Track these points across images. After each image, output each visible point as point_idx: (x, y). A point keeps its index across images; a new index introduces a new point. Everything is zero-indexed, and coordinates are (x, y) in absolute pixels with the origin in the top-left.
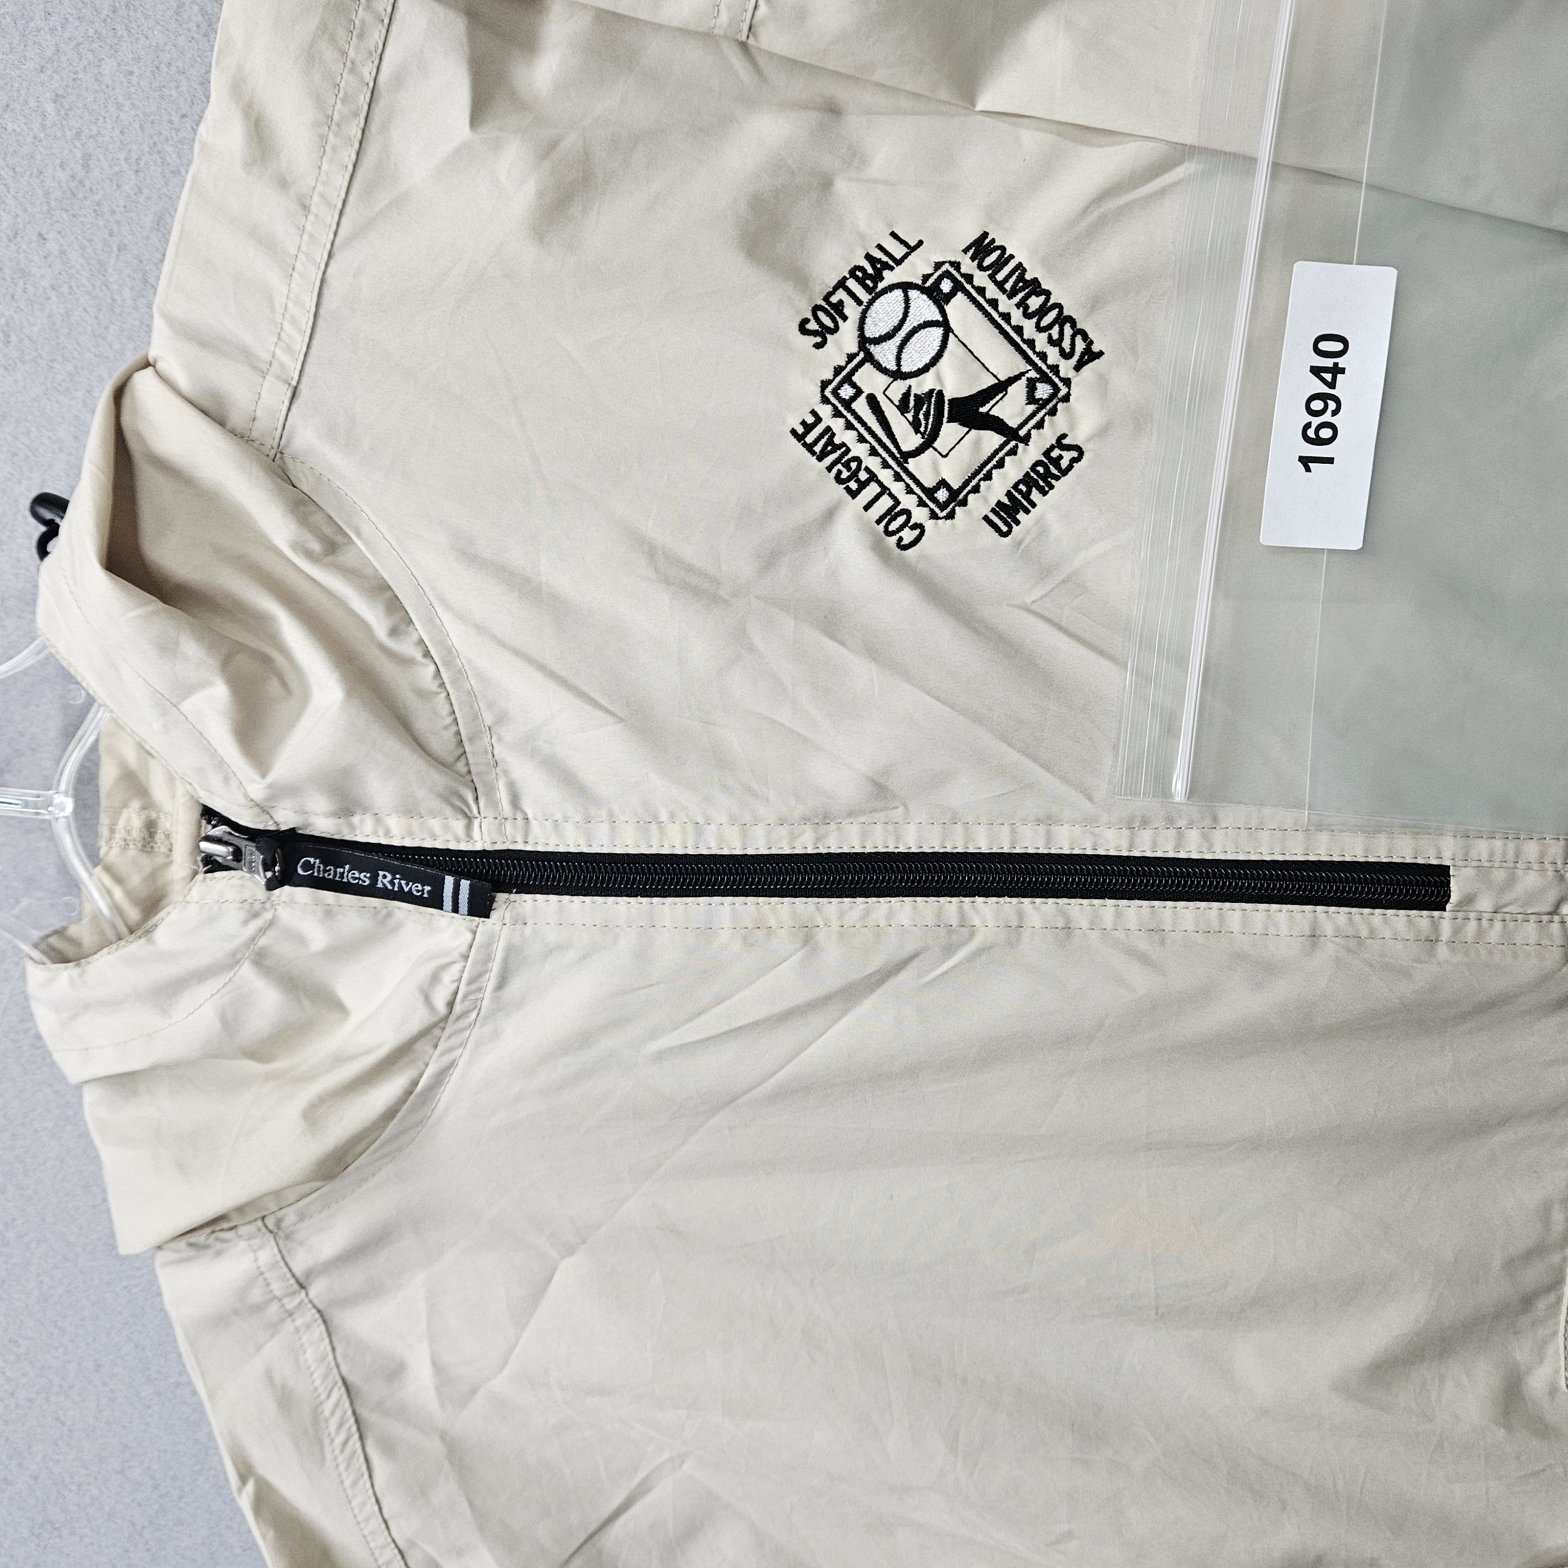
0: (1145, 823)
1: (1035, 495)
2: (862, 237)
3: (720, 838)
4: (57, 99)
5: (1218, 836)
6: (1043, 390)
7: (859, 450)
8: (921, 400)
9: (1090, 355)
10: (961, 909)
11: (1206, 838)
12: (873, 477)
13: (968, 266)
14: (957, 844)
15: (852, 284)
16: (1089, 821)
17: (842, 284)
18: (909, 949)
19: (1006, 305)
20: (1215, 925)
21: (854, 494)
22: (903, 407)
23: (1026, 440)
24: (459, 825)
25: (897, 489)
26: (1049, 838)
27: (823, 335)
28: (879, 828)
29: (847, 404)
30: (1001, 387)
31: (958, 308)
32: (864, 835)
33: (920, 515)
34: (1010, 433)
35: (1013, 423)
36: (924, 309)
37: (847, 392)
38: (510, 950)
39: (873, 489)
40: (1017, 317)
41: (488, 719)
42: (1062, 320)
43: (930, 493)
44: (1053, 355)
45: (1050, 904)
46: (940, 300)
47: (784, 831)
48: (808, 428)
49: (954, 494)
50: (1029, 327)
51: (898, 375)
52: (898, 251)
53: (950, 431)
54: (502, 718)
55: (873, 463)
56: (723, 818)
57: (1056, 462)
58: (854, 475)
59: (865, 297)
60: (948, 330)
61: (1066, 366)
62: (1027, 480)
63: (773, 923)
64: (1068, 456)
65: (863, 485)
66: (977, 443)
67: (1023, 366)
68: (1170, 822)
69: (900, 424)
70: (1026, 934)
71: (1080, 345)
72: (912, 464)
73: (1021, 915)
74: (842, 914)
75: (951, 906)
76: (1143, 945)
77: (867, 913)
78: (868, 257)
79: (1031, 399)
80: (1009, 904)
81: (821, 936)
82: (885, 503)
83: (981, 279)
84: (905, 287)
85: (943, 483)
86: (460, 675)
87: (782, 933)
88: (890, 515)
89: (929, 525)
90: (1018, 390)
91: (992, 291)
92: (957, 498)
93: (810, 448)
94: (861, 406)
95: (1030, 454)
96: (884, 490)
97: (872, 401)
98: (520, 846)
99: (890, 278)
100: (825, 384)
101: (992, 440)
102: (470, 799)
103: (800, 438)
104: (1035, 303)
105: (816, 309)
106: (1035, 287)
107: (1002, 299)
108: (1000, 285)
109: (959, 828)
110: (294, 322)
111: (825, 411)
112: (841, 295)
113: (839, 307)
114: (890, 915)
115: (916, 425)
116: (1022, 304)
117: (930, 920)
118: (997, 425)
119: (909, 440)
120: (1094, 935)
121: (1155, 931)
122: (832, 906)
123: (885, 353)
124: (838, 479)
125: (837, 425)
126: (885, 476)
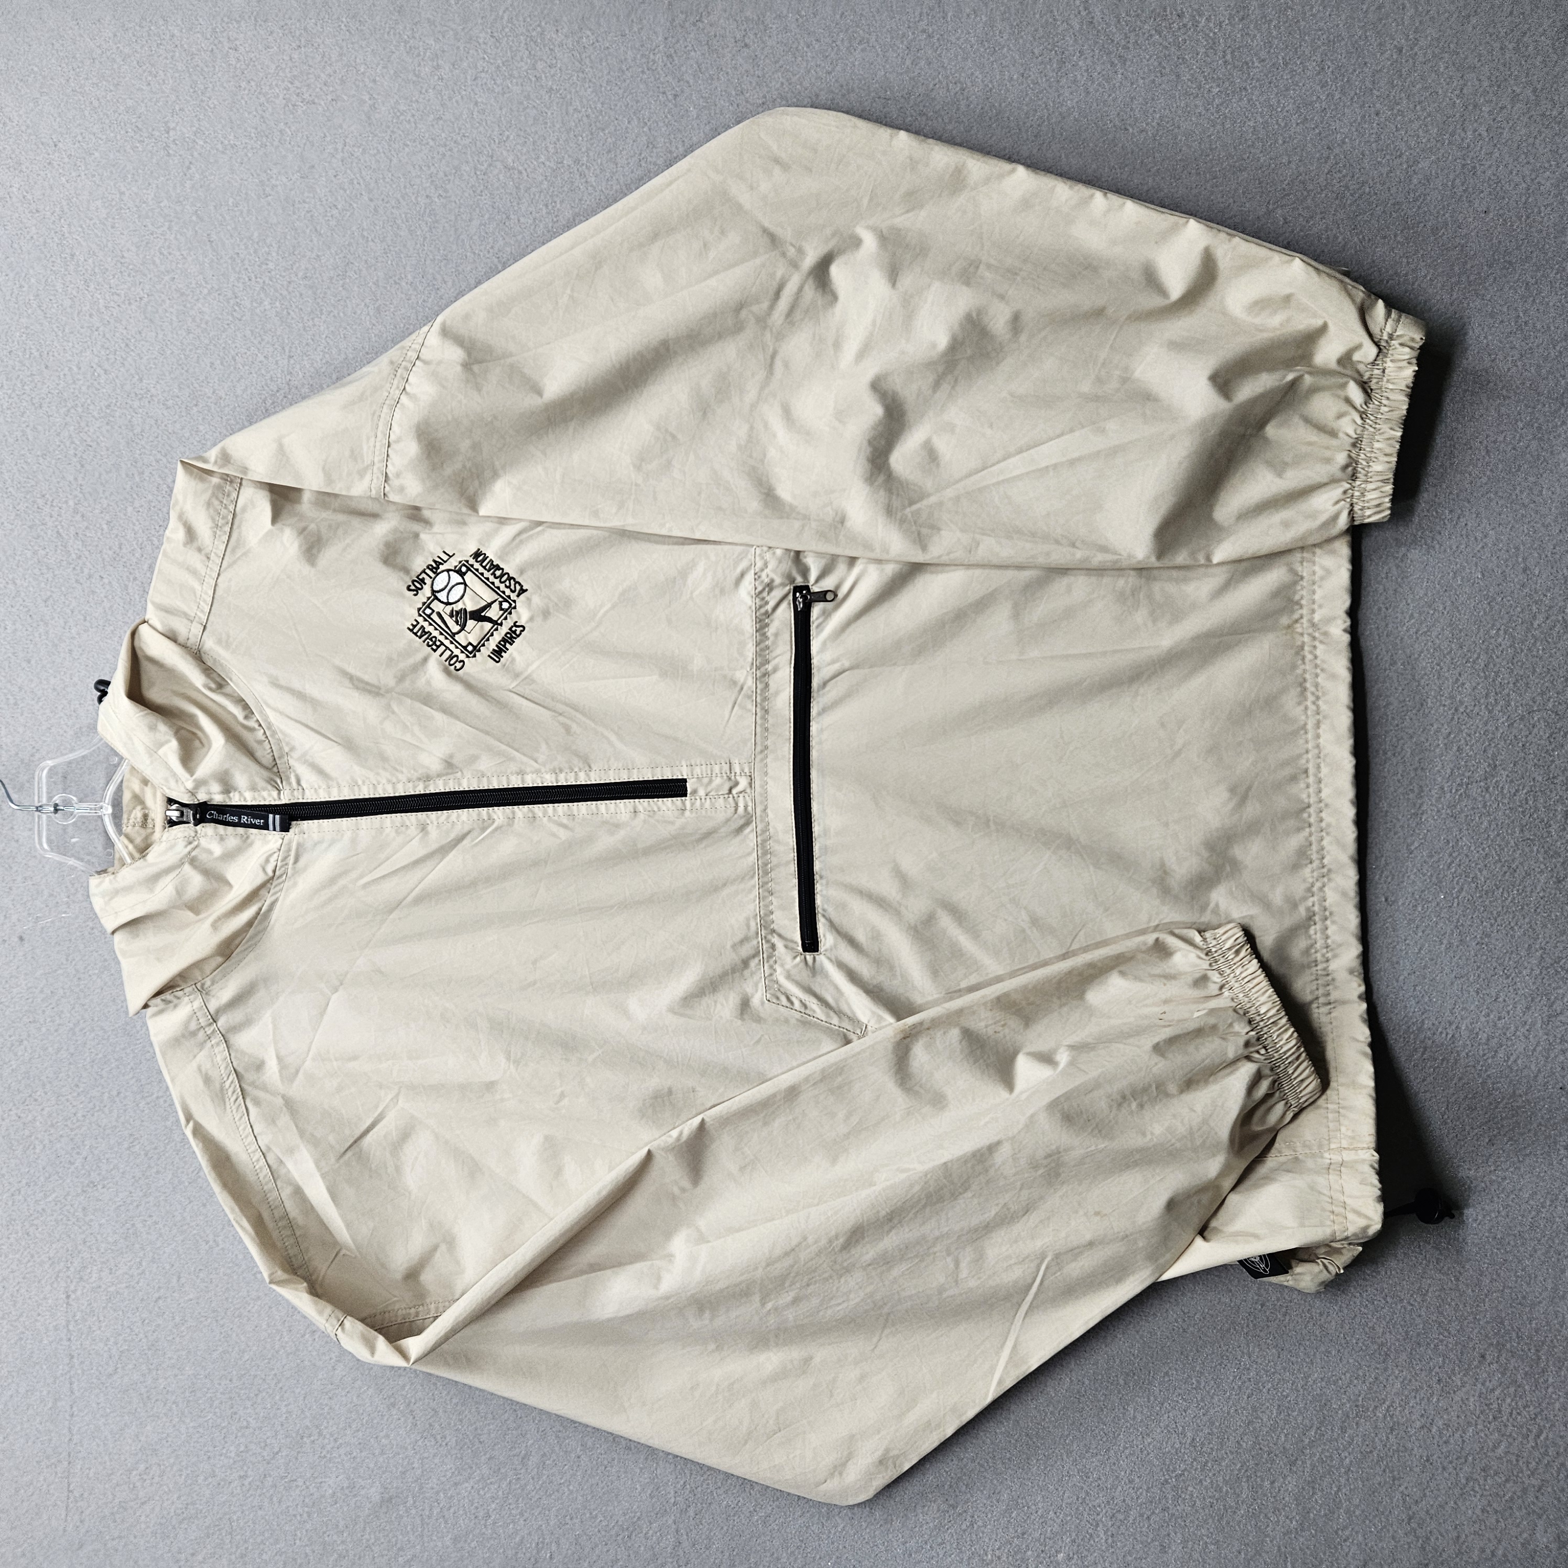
0: (561, 771)
1: (508, 645)
2: (432, 554)
3: (384, 790)
4: (108, 523)
5: (592, 774)
6: (505, 605)
7: (435, 633)
8: (457, 613)
9: (523, 591)
10: (488, 813)
11: (588, 775)
12: (442, 644)
13: (472, 561)
14: (484, 786)
15: (428, 571)
16: (537, 772)
17: (424, 571)
18: (466, 829)
19: (487, 574)
20: (595, 811)
21: (435, 651)
22: (451, 616)
23: (501, 624)
24: (275, 793)
25: (452, 647)
26: (523, 781)
27: (417, 590)
28: (451, 782)
29: (429, 616)
30: (489, 605)
31: (469, 577)
32: (445, 785)
33: (462, 657)
34: (495, 622)
35: (495, 618)
36: (456, 578)
37: (428, 611)
38: (299, 845)
39: (442, 648)
40: (492, 578)
41: (286, 749)
42: (510, 578)
43: (465, 648)
44: (508, 592)
45: (525, 808)
46: (462, 575)
47: (411, 785)
48: (414, 626)
49: (475, 647)
50: (497, 582)
51: (448, 604)
52: (445, 557)
53: (471, 623)
54: (293, 749)
55: (441, 638)
56: (384, 781)
57: (515, 632)
58: (434, 643)
59: (433, 575)
60: (466, 585)
61: (513, 596)
62: (504, 640)
63: (408, 823)
64: (519, 630)
65: (438, 647)
66: (482, 627)
67: (496, 597)
68: (572, 770)
69: (451, 622)
70: (516, 821)
71: (518, 587)
72: (457, 637)
73: (514, 813)
74: (438, 818)
75: (484, 811)
76: (565, 821)
77: (448, 817)
78: (435, 561)
79: (501, 609)
80: (508, 809)
81: (429, 828)
82: (448, 653)
83: (477, 565)
84: (448, 571)
85: (470, 644)
86: (274, 733)
87: (413, 828)
88: (451, 657)
89: (466, 660)
90: (496, 606)
91: (481, 570)
92: (476, 649)
93: (416, 634)
94: (434, 616)
95: (504, 630)
96: (447, 648)
97: (439, 615)
98: (301, 801)
99: (442, 568)
100: (419, 609)
101: (488, 626)
102: (279, 781)
103: (411, 630)
104: (498, 573)
105: (413, 581)
106: (498, 567)
107: (485, 572)
108: (484, 567)
109: (485, 779)
110: (205, 601)
111: (420, 619)
112: (424, 575)
113: (423, 580)
114: (458, 816)
115: (457, 622)
116: (494, 574)
117: (475, 817)
118: (489, 620)
119: (456, 628)
120: (545, 819)
121: (572, 816)
122: (433, 815)
123: (442, 596)
124: (428, 645)
125: (426, 624)
126: (447, 643)
